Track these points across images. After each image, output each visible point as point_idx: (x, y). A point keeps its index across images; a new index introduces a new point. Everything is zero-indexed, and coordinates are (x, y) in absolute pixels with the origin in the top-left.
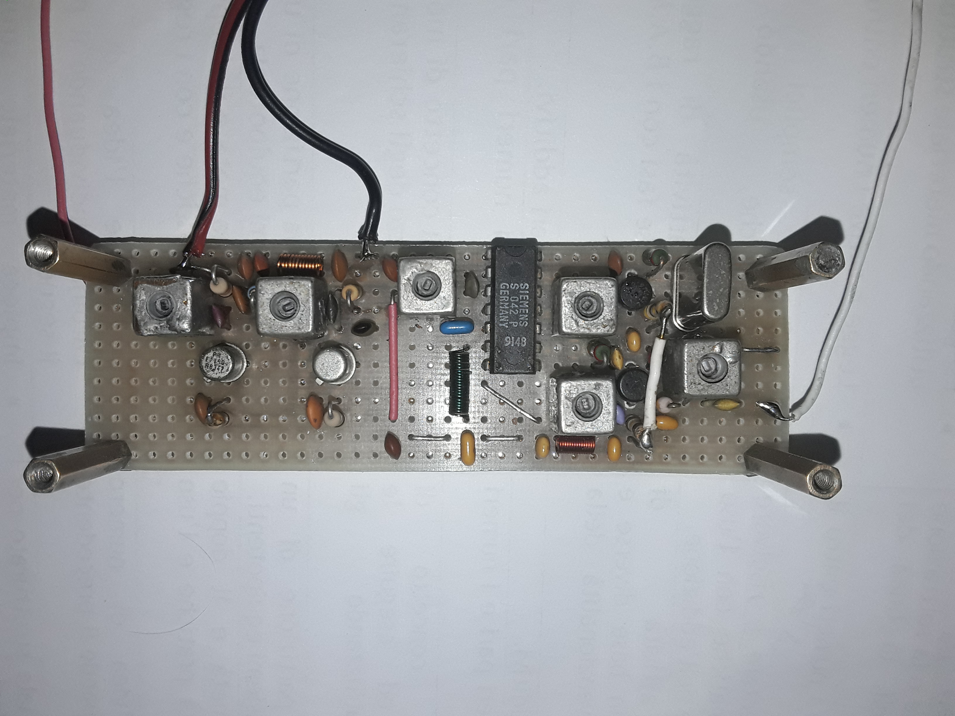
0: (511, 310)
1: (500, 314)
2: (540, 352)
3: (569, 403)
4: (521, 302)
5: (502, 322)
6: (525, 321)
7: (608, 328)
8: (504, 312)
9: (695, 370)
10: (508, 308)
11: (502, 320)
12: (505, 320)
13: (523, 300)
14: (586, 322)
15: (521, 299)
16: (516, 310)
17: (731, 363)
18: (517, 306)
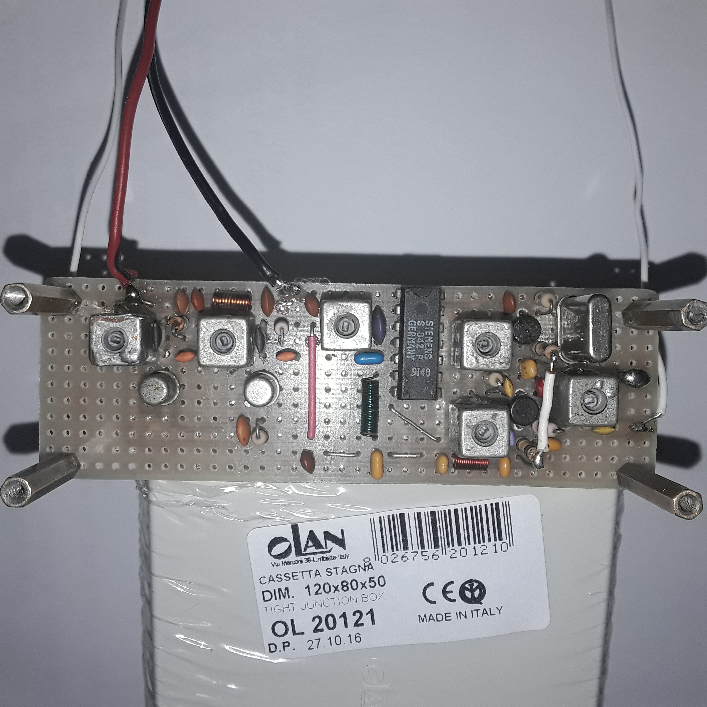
0: (417, 345)
1: (408, 348)
2: (442, 381)
3: (469, 430)
4: (426, 337)
5: (409, 355)
6: (429, 354)
7: (504, 365)
8: (411, 346)
9: (579, 404)
10: (415, 342)
11: (410, 353)
12: (412, 353)
13: (428, 336)
14: (485, 359)
15: (426, 334)
16: (422, 345)
17: (610, 397)
18: (423, 341)
